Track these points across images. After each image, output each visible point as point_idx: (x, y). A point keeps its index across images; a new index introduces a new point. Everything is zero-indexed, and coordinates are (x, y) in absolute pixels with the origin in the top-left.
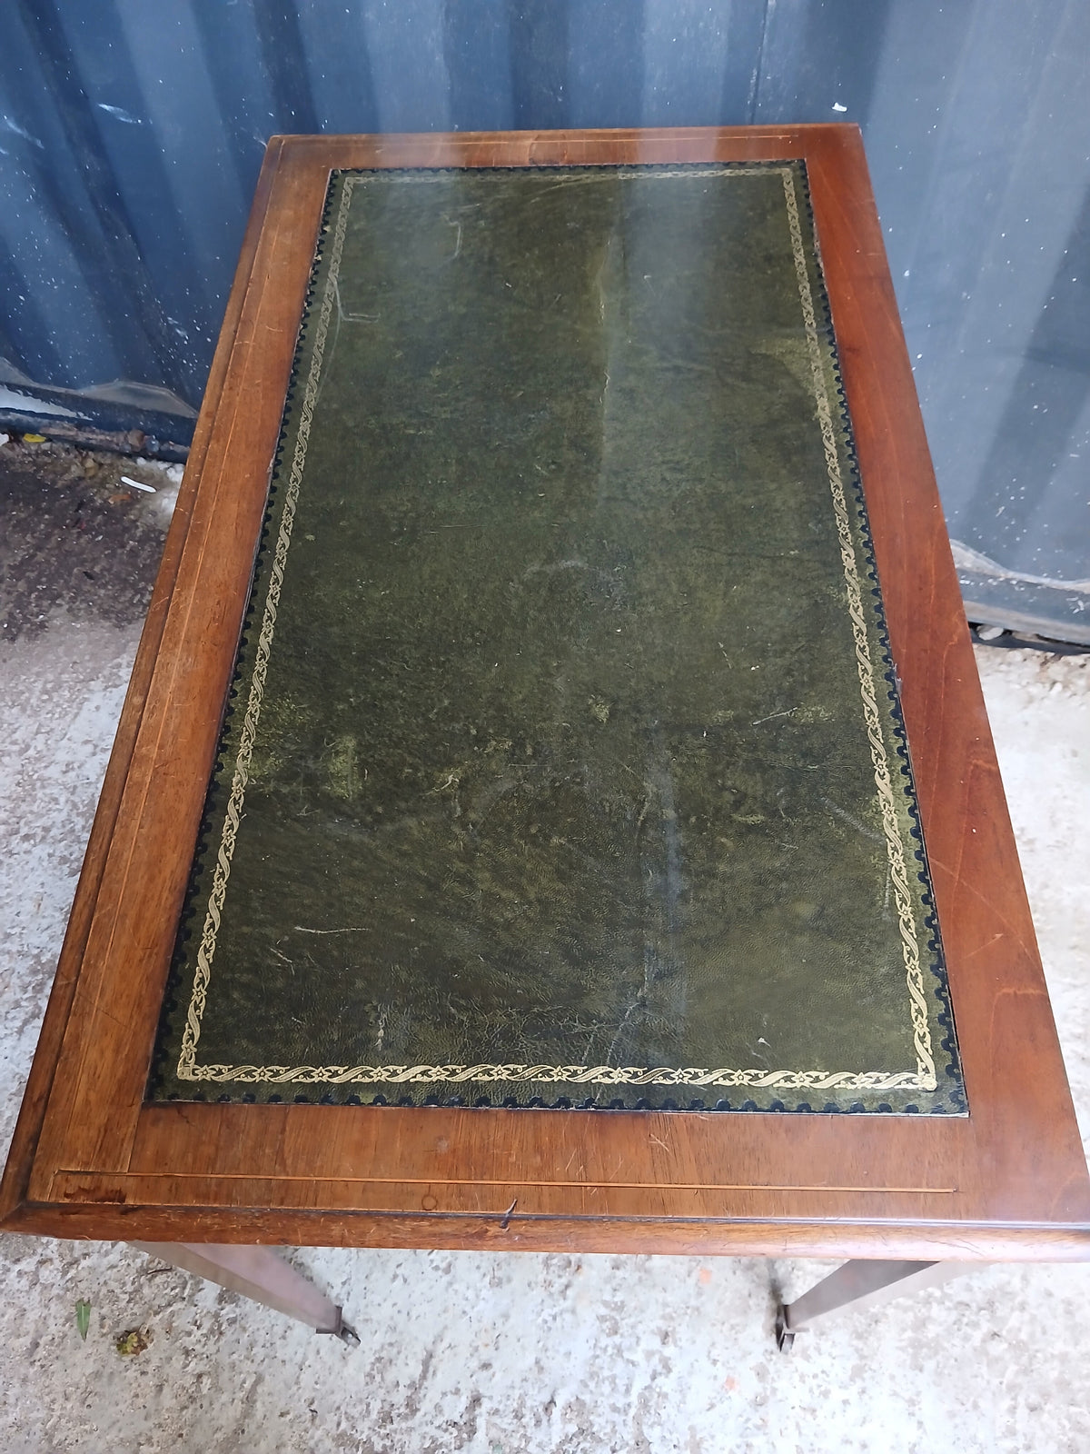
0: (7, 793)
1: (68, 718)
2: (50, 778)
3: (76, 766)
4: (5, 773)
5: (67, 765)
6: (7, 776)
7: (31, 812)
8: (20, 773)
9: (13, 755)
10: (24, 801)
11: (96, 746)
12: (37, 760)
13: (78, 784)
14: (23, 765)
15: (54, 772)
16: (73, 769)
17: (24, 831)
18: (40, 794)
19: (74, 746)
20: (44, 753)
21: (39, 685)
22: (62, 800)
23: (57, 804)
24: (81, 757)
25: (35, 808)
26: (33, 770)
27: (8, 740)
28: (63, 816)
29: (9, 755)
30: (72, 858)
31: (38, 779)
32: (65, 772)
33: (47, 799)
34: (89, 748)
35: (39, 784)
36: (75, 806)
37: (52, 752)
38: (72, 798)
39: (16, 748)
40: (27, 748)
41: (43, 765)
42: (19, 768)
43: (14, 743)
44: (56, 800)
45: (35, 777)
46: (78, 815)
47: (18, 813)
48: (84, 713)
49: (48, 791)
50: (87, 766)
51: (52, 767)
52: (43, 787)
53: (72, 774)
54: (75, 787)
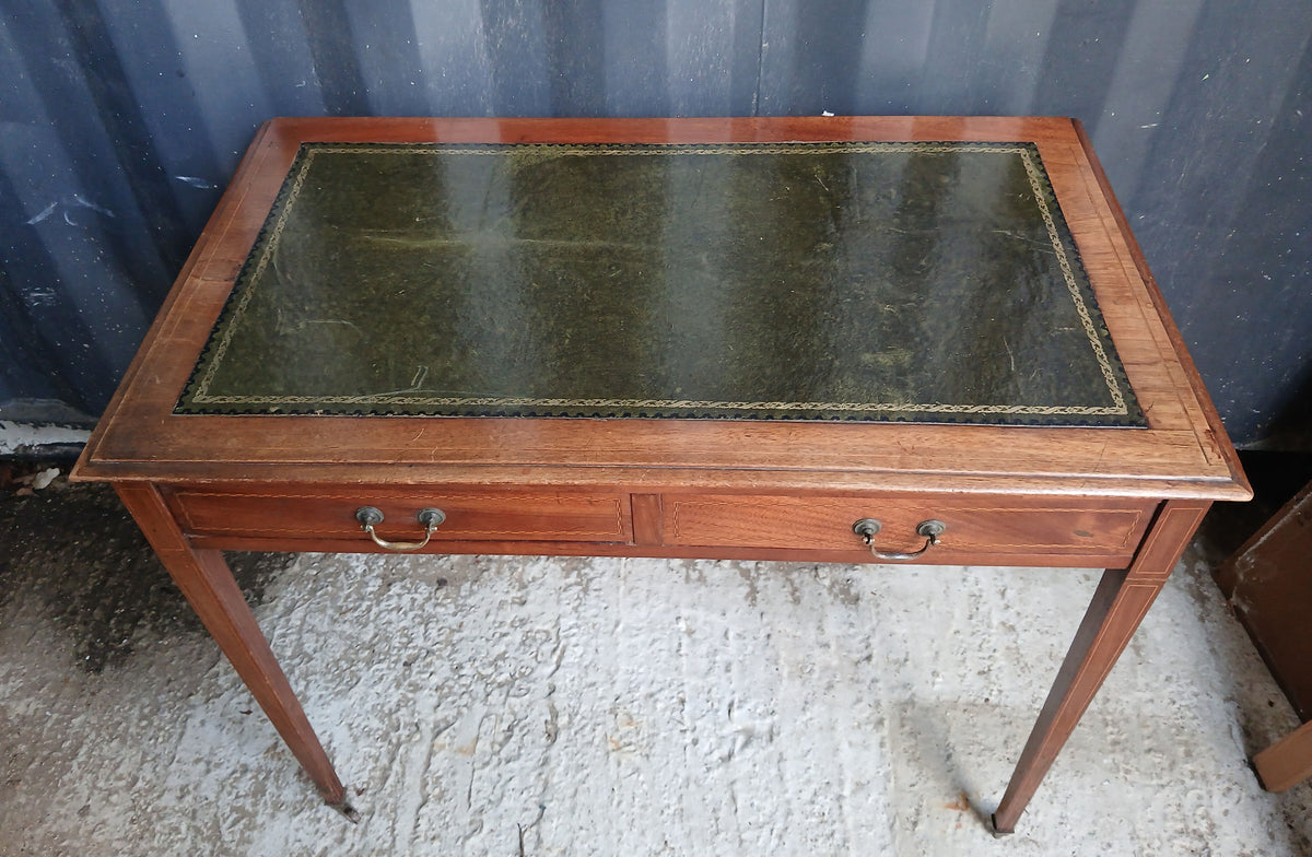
0: (122, 834)
1: (174, 740)
2: (166, 808)
3: (191, 788)
4: (116, 813)
5: (182, 790)
6: (118, 815)
7: (152, 849)
8: (133, 808)
9: (121, 792)
10: (142, 838)
11: (208, 763)
12: (149, 791)
13: (197, 807)
14: (134, 801)
15: (169, 800)
16: (188, 792)
19: (185, 768)
20: (154, 781)
21: (135, 712)
22: (183, 828)
24: (194, 778)
25: (155, 844)
26: (145, 803)
27: (113, 777)
29: (116, 792)
31: (153, 811)
34: (202, 766)
35: (155, 816)
36: (198, 831)
37: (162, 780)
38: (193, 824)
39: (122, 783)
40: (135, 780)
41: (155, 795)
42: (130, 804)
43: (120, 778)
44: (177, 830)
45: (149, 810)
46: (203, 840)
48: (189, 731)
49: (166, 822)
50: (204, 785)
51: (166, 795)
52: (160, 819)
53: (189, 798)
54: (194, 812)
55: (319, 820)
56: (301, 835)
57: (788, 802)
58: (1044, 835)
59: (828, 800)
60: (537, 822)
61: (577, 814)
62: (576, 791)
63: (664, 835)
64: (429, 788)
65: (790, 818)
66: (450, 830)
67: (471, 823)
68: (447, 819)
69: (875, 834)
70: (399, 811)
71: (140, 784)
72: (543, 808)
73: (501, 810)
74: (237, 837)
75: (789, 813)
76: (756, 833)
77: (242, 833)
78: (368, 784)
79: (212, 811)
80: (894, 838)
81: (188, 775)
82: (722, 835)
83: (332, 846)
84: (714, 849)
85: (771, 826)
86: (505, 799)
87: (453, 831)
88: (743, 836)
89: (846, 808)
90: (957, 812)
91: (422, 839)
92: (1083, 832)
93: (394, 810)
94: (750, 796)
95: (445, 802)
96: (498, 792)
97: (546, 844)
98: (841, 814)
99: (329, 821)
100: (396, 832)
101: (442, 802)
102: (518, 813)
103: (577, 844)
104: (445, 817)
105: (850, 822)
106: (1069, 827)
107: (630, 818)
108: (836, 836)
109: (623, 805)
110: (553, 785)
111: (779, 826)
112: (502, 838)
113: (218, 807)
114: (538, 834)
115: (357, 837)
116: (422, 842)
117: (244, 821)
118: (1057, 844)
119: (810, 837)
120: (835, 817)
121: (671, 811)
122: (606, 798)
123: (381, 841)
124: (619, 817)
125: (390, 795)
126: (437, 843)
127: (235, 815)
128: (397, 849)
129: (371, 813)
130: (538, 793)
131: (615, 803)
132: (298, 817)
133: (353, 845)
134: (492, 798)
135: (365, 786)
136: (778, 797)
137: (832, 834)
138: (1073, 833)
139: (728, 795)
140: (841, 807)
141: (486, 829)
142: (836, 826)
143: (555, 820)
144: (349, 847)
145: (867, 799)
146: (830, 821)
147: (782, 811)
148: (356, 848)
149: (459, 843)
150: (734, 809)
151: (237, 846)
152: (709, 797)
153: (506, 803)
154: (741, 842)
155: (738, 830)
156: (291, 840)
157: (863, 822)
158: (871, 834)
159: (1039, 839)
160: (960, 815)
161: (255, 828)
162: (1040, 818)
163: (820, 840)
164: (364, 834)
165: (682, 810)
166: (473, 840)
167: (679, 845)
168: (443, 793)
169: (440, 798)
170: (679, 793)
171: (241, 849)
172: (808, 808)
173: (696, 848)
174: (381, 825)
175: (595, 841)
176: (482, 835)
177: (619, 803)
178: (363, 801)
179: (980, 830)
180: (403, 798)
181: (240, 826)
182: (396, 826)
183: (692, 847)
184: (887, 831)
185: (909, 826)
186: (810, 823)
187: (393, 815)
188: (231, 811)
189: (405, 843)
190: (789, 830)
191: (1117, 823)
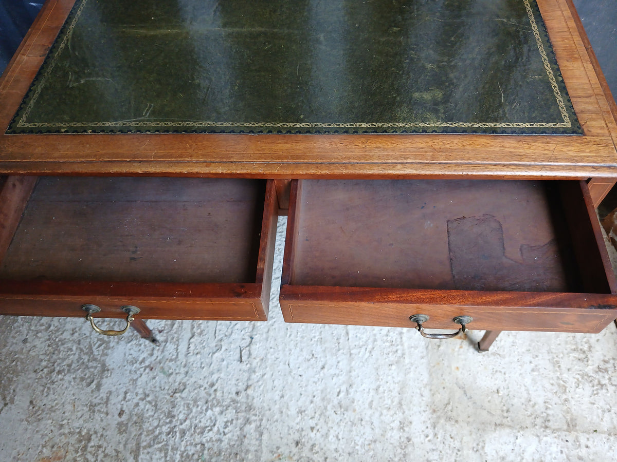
0: (44, 352)
2: (65, 339)
3: (77, 329)
4: (41, 342)
5: (73, 330)
6: (42, 343)
7: (59, 359)
8: (49, 339)
9: (43, 331)
10: (54, 354)
12: (57, 331)
13: (81, 338)
14: (49, 336)
15: (66, 335)
16: (76, 332)
17: (57, 369)
18: (62, 348)
20: (59, 327)
22: (74, 348)
23: (72, 351)
24: (79, 325)
25: (61, 356)
26: (55, 337)
27: (38, 324)
28: (77, 356)
29: (41, 332)
30: (86, 377)
31: (59, 341)
32: (73, 334)
33: (66, 350)
35: (60, 343)
36: (81, 350)
37: (63, 325)
38: (80, 346)
39: (43, 327)
40: (50, 326)
41: (60, 333)
42: (48, 337)
43: (42, 325)
44: (71, 350)
45: (57, 340)
46: (84, 354)
47: (52, 360)
49: (65, 346)
50: (83, 328)
51: (65, 333)
52: (63, 344)
53: (76, 334)
54: (80, 341)
55: (141, 345)
56: (132, 352)
57: (375, 335)
58: (504, 351)
59: (395, 334)
60: (249, 345)
61: (269, 341)
62: (269, 330)
63: (312, 351)
64: (195, 329)
65: (375, 343)
66: (205, 350)
67: (216, 346)
68: (204, 344)
69: (418, 351)
70: (180, 341)
71: (52, 328)
72: (252, 338)
73: (231, 339)
74: (101, 353)
75: (375, 340)
76: (359, 350)
77: (103, 351)
78: (165, 327)
79: (88, 340)
80: (428, 354)
81: (75, 323)
82: (341, 351)
83: (147, 357)
84: (337, 358)
85: (366, 347)
86: (233, 334)
87: (207, 350)
88: (352, 352)
89: (404, 339)
90: (461, 340)
91: (191, 354)
92: (524, 350)
93: (178, 340)
94: (356, 332)
95: (203, 336)
96: (230, 330)
97: (253, 356)
98: (401, 341)
99: (145, 346)
100: (178, 351)
101: (202, 336)
102: (239, 341)
103: (269, 356)
104: (203, 343)
105: (406, 345)
106: (517, 347)
107: (296, 342)
108: (399, 352)
109: (292, 337)
110: (257, 327)
111: (370, 347)
112: (232, 353)
113: (91, 339)
114: (249, 351)
115: (160, 353)
116: (192, 356)
117: (104, 345)
118: (510, 355)
119: (385, 352)
120: (398, 343)
121: (316, 339)
122: (283, 333)
123: (171, 355)
124: (289, 342)
125: (175, 333)
126: (199, 356)
127: (99, 343)
128: (179, 358)
129: (166, 341)
130: (249, 331)
131: (288, 335)
132: (130, 344)
133: (157, 357)
134: (227, 334)
135: (163, 329)
136: (370, 333)
137: (397, 351)
138: (519, 350)
139: (344, 332)
140: (401, 338)
141: (223, 349)
142: (399, 347)
143: (258, 344)
144: (155, 358)
145: (415, 334)
146: (396, 345)
147: (371, 339)
148: (159, 358)
149: (210, 356)
150: (347, 338)
151: (101, 357)
152: (335, 332)
153: (233, 336)
154: (351, 354)
155: (349, 348)
156: (127, 354)
157: (413, 345)
158: (416, 351)
159: (501, 353)
160: (462, 342)
161: (109, 348)
162: (503, 343)
163: (391, 354)
164: (163, 351)
165: (321, 338)
166: (216, 355)
167: (320, 356)
168: (202, 332)
169: (200, 334)
170: (320, 330)
171: (103, 358)
172: (385, 338)
173: (328, 357)
174: (171, 347)
175: (278, 354)
176: (221, 352)
177: (290, 335)
178: (162, 336)
179: (472, 350)
180: (182, 334)
181: (102, 347)
182: (179, 348)
183: (326, 357)
184: (425, 351)
185: (436, 347)
186: (386, 346)
187: (177, 343)
188: (98, 340)
189: (183, 356)
190: (375, 349)
191: (541, 345)
